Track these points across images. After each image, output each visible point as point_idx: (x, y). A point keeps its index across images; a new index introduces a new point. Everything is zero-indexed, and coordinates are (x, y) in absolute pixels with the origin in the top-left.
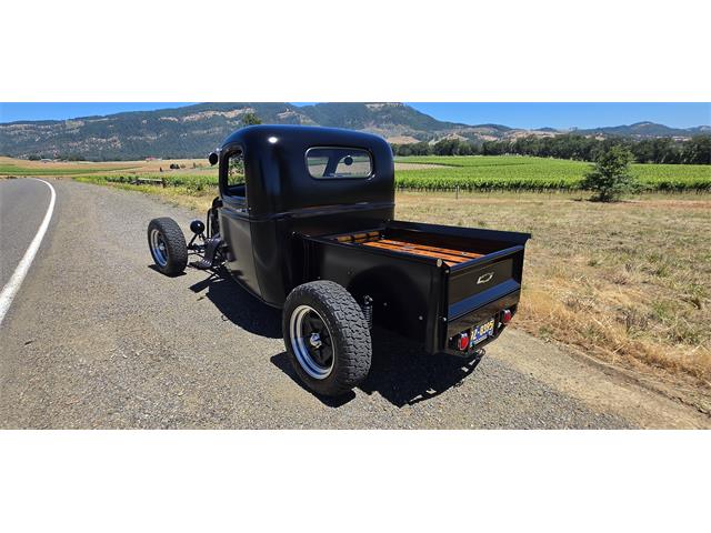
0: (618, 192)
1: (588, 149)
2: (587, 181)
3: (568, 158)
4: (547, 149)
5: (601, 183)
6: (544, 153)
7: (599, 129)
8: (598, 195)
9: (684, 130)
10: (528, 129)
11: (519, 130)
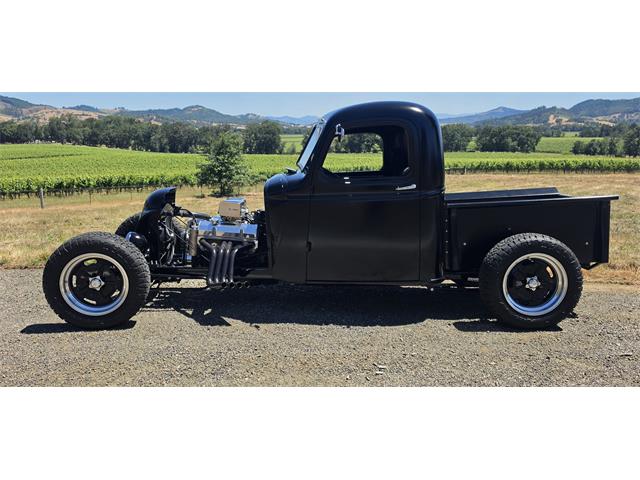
0: (239, 184)
1: (148, 137)
2: (204, 174)
3: (127, 148)
4: (95, 134)
5: (219, 175)
6: (92, 140)
7: (150, 111)
8: (218, 190)
9: (235, 117)
10: (59, 107)
11: (45, 107)
